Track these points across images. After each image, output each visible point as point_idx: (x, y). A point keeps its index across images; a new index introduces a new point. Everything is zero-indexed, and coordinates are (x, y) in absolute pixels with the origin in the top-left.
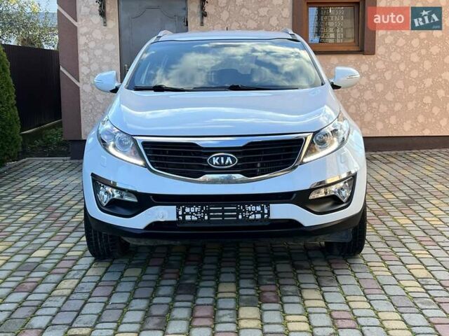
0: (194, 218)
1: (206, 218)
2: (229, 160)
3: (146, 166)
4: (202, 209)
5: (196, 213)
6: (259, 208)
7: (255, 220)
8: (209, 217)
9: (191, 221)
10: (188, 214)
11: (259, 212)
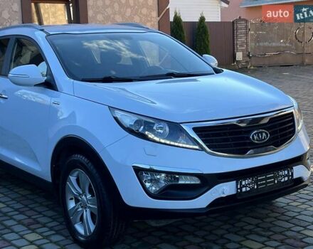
0: (248, 189)
1: (256, 187)
2: (264, 134)
3: (203, 149)
4: (253, 180)
5: (249, 184)
6: (286, 172)
7: (285, 182)
8: (258, 186)
9: (246, 192)
10: (244, 186)
11: (286, 176)
